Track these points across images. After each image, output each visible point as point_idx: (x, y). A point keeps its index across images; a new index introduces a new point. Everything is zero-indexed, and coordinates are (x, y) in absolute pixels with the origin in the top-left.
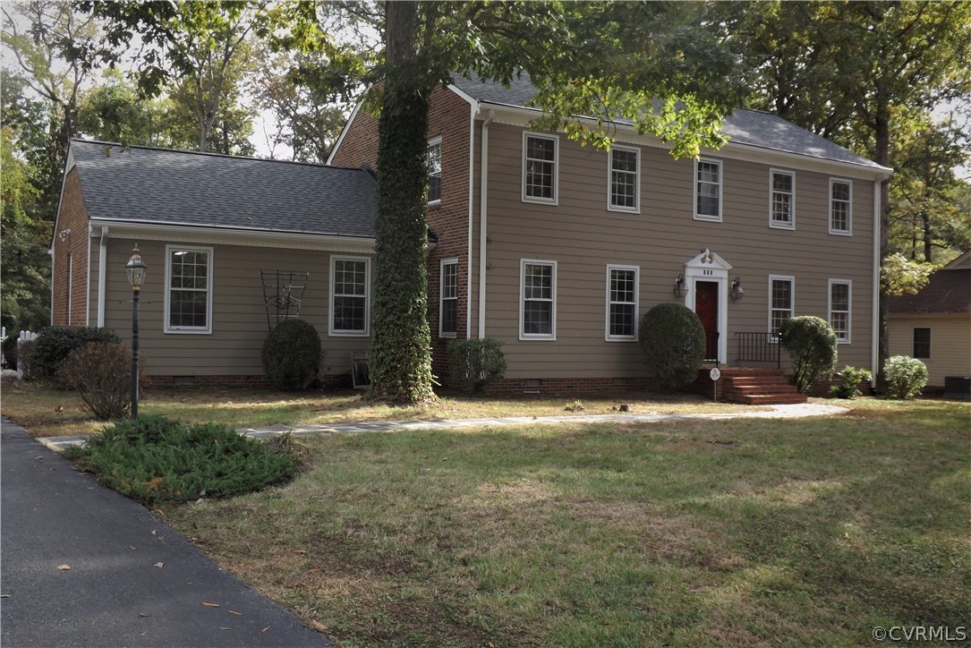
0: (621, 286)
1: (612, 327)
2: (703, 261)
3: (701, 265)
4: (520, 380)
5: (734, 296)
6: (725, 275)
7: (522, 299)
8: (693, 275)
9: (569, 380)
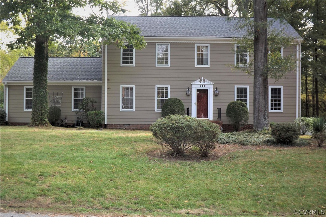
0: (163, 92)
1: (158, 107)
2: (200, 81)
3: (200, 83)
4: (121, 124)
5: (215, 95)
6: (212, 86)
7: (121, 98)
8: (195, 87)
9: (141, 125)
